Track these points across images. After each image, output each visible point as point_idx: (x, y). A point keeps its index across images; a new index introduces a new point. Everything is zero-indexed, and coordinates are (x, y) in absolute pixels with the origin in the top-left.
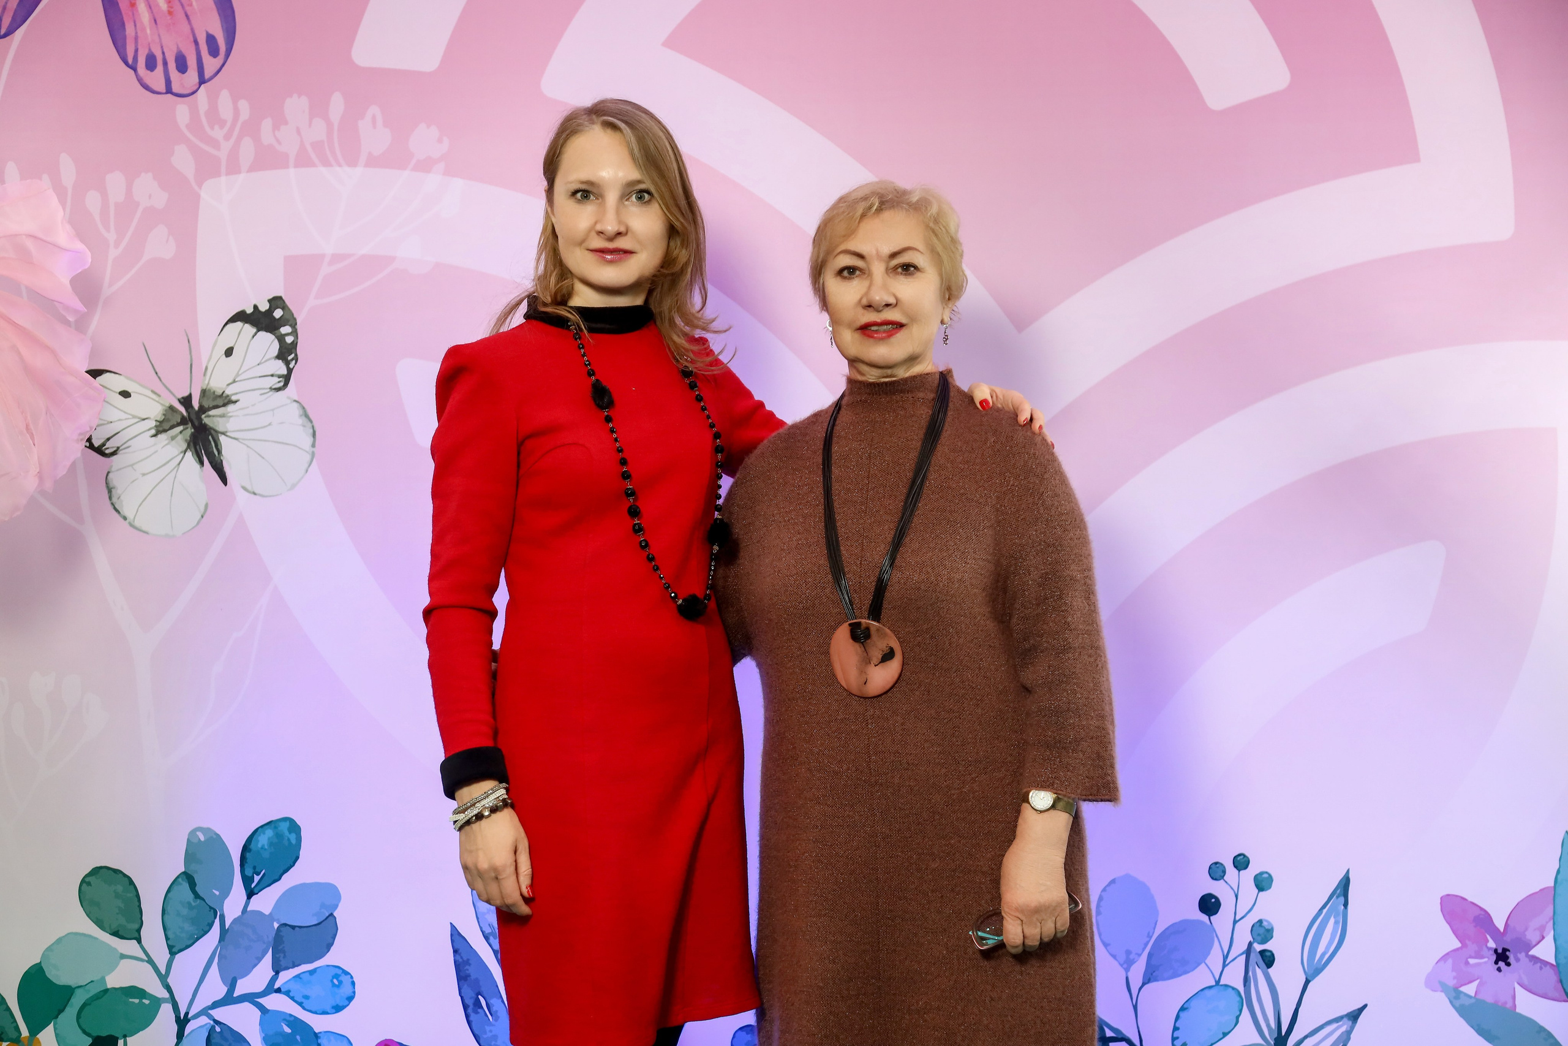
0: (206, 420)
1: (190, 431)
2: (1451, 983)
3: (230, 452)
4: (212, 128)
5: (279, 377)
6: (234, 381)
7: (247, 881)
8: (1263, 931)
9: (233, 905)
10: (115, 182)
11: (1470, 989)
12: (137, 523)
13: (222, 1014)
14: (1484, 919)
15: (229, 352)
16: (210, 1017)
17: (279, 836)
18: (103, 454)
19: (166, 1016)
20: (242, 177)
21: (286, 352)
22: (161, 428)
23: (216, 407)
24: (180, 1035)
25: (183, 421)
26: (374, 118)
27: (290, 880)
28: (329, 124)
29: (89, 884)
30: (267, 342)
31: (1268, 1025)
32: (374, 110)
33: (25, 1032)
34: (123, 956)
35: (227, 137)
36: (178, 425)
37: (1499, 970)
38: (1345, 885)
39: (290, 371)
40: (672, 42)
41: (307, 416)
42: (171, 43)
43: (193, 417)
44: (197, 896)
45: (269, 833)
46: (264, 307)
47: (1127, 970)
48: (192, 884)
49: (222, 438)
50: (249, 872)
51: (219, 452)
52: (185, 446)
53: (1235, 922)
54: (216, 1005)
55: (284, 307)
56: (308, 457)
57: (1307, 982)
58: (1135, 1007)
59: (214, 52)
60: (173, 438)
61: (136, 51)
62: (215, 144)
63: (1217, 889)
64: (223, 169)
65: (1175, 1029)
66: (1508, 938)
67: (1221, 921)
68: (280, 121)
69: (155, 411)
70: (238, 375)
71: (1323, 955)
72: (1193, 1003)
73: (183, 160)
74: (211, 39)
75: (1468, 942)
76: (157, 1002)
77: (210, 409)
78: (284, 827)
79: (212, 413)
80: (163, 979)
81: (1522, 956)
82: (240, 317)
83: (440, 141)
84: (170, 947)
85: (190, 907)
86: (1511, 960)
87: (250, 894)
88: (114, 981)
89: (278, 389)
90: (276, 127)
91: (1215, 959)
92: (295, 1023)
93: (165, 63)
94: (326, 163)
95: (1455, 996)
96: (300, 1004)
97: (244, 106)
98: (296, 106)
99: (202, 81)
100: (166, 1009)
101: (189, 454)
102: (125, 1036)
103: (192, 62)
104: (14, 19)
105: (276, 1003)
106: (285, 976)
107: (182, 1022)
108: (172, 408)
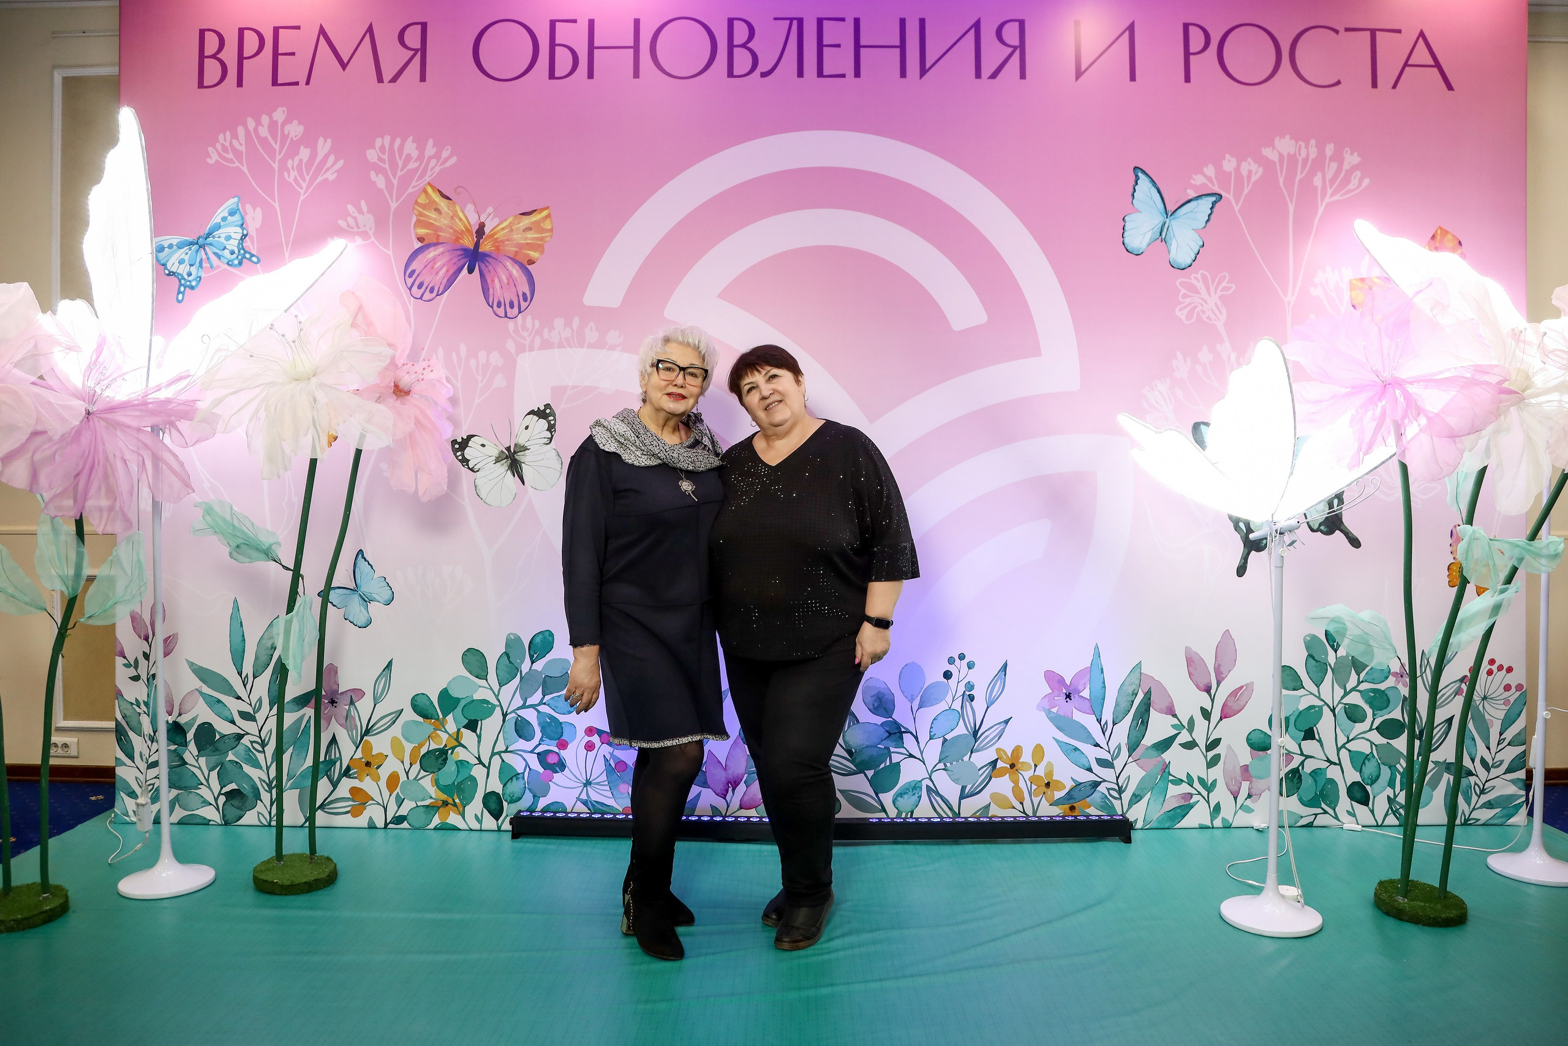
0: (516, 457)
1: (510, 461)
2: (1047, 707)
3: (526, 471)
4: (523, 332)
5: (548, 438)
6: (529, 440)
7: (531, 656)
8: (970, 686)
9: (526, 666)
10: (482, 355)
11: (1055, 710)
12: (487, 501)
13: (520, 712)
14: (1061, 681)
15: (527, 428)
16: (516, 713)
17: (545, 638)
18: (474, 471)
19: (498, 712)
20: (534, 352)
21: (551, 428)
22: (497, 461)
23: (521, 451)
24: (504, 721)
25: (507, 457)
26: (591, 327)
27: (549, 657)
28: (572, 330)
29: (466, 655)
30: (543, 424)
31: (971, 726)
32: (592, 324)
33: (441, 716)
34: (480, 686)
35: (529, 336)
36: (505, 459)
37: (1067, 702)
38: (1005, 666)
39: (552, 436)
40: (723, 295)
41: (559, 456)
42: (508, 296)
43: (511, 455)
44: (510, 662)
45: (541, 636)
46: (542, 408)
47: (911, 703)
48: (509, 657)
49: (523, 465)
50: (532, 653)
51: (522, 471)
52: (507, 468)
53: (958, 682)
54: (518, 709)
55: (551, 408)
56: (559, 474)
57: (988, 708)
58: (914, 719)
59: (525, 300)
60: (502, 465)
61: (493, 300)
62: (524, 339)
63: (951, 668)
64: (527, 350)
65: (931, 728)
66: (1071, 688)
67: (953, 682)
68: (551, 329)
69: (496, 453)
70: (530, 438)
71: (995, 696)
72: (939, 716)
73: (510, 346)
74: (524, 294)
75: (1055, 691)
76: (494, 707)
77: (518, 452)
78: (548, 633)
79: (518, 454)
80: (497, 697)
81: (1076, 696)
82: (532, 412)
83: (619, 337)
84: (499, 684)
85: (508, 667)
86: (1072, 698)
87: (533, 663)
88: (476, 697)
89: (547, 444)
90: (550, 331)
91: (949, 698)
92: (552, 717)
93: (505, 305)
94: (570, 347)
95: (1048, 713)
96: (554, 710)
97: (537, 323)
98: (559, 322)
99: (520, 312)
100: (498, 710)
101: (509, 471)
102: (481, 720)
103: (516, 304)
104: (444, 288)
105: (542, 708)
106: (547, 698)
107: (505, 715)
108: (502, 451)
